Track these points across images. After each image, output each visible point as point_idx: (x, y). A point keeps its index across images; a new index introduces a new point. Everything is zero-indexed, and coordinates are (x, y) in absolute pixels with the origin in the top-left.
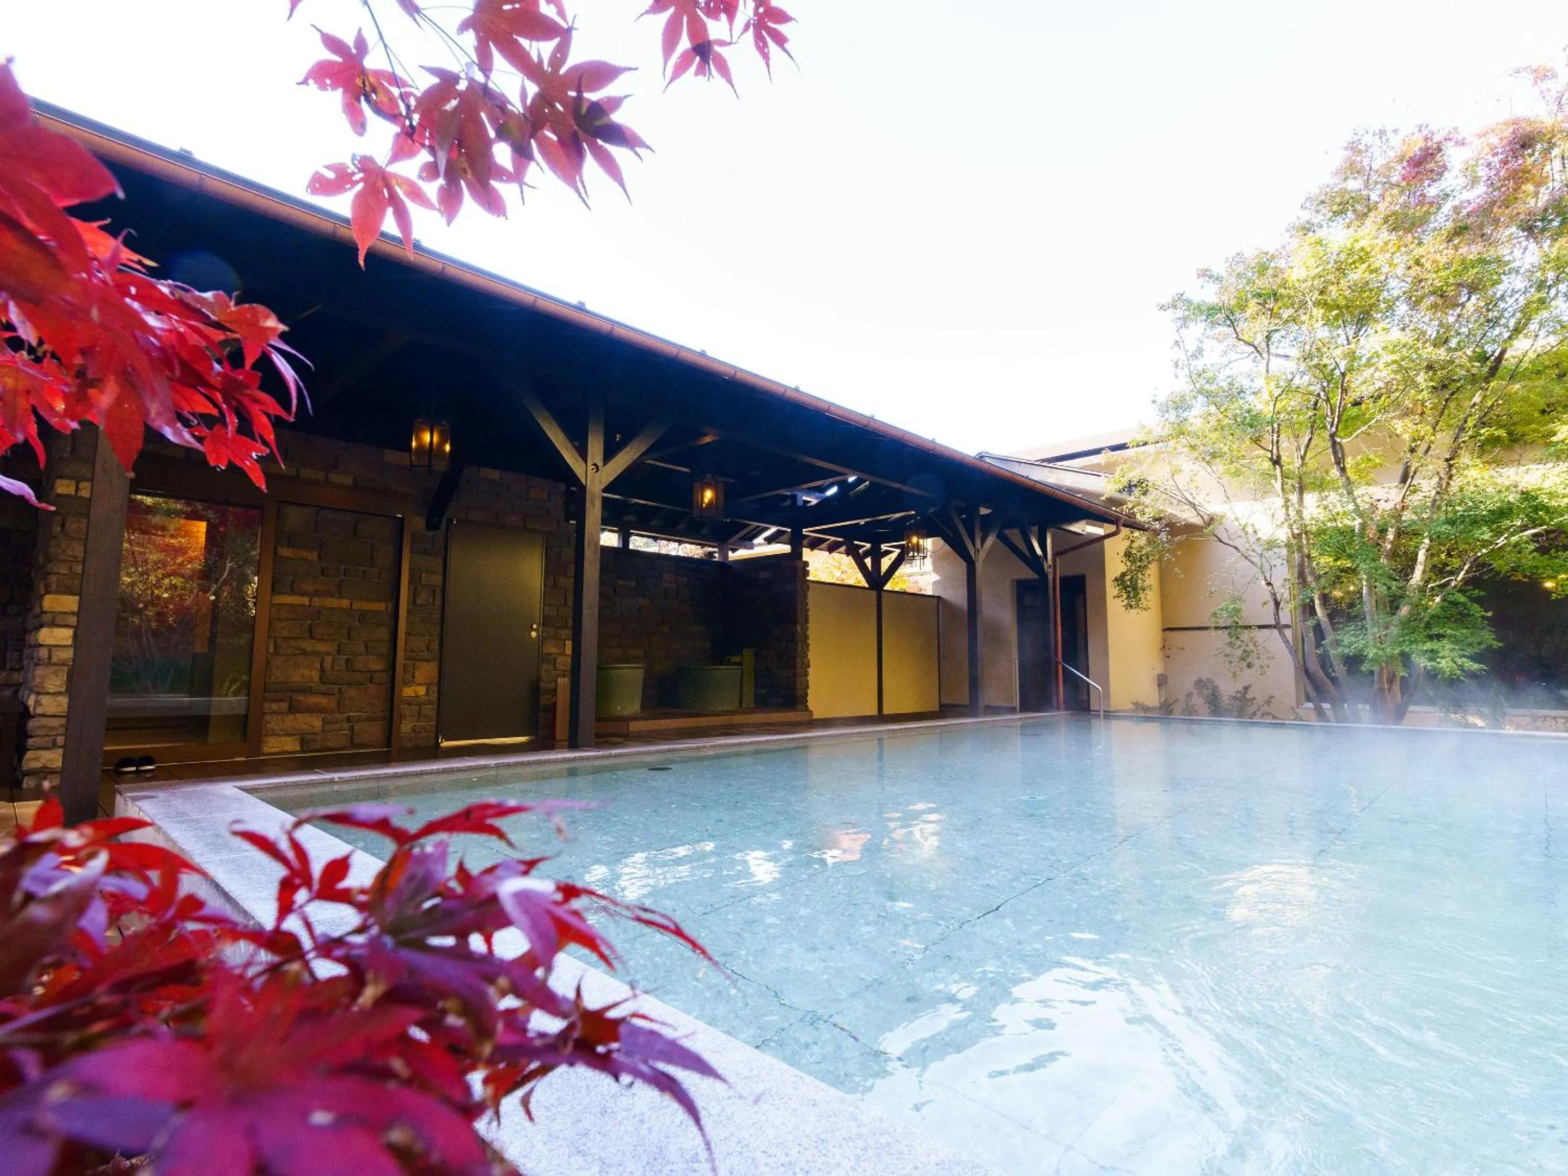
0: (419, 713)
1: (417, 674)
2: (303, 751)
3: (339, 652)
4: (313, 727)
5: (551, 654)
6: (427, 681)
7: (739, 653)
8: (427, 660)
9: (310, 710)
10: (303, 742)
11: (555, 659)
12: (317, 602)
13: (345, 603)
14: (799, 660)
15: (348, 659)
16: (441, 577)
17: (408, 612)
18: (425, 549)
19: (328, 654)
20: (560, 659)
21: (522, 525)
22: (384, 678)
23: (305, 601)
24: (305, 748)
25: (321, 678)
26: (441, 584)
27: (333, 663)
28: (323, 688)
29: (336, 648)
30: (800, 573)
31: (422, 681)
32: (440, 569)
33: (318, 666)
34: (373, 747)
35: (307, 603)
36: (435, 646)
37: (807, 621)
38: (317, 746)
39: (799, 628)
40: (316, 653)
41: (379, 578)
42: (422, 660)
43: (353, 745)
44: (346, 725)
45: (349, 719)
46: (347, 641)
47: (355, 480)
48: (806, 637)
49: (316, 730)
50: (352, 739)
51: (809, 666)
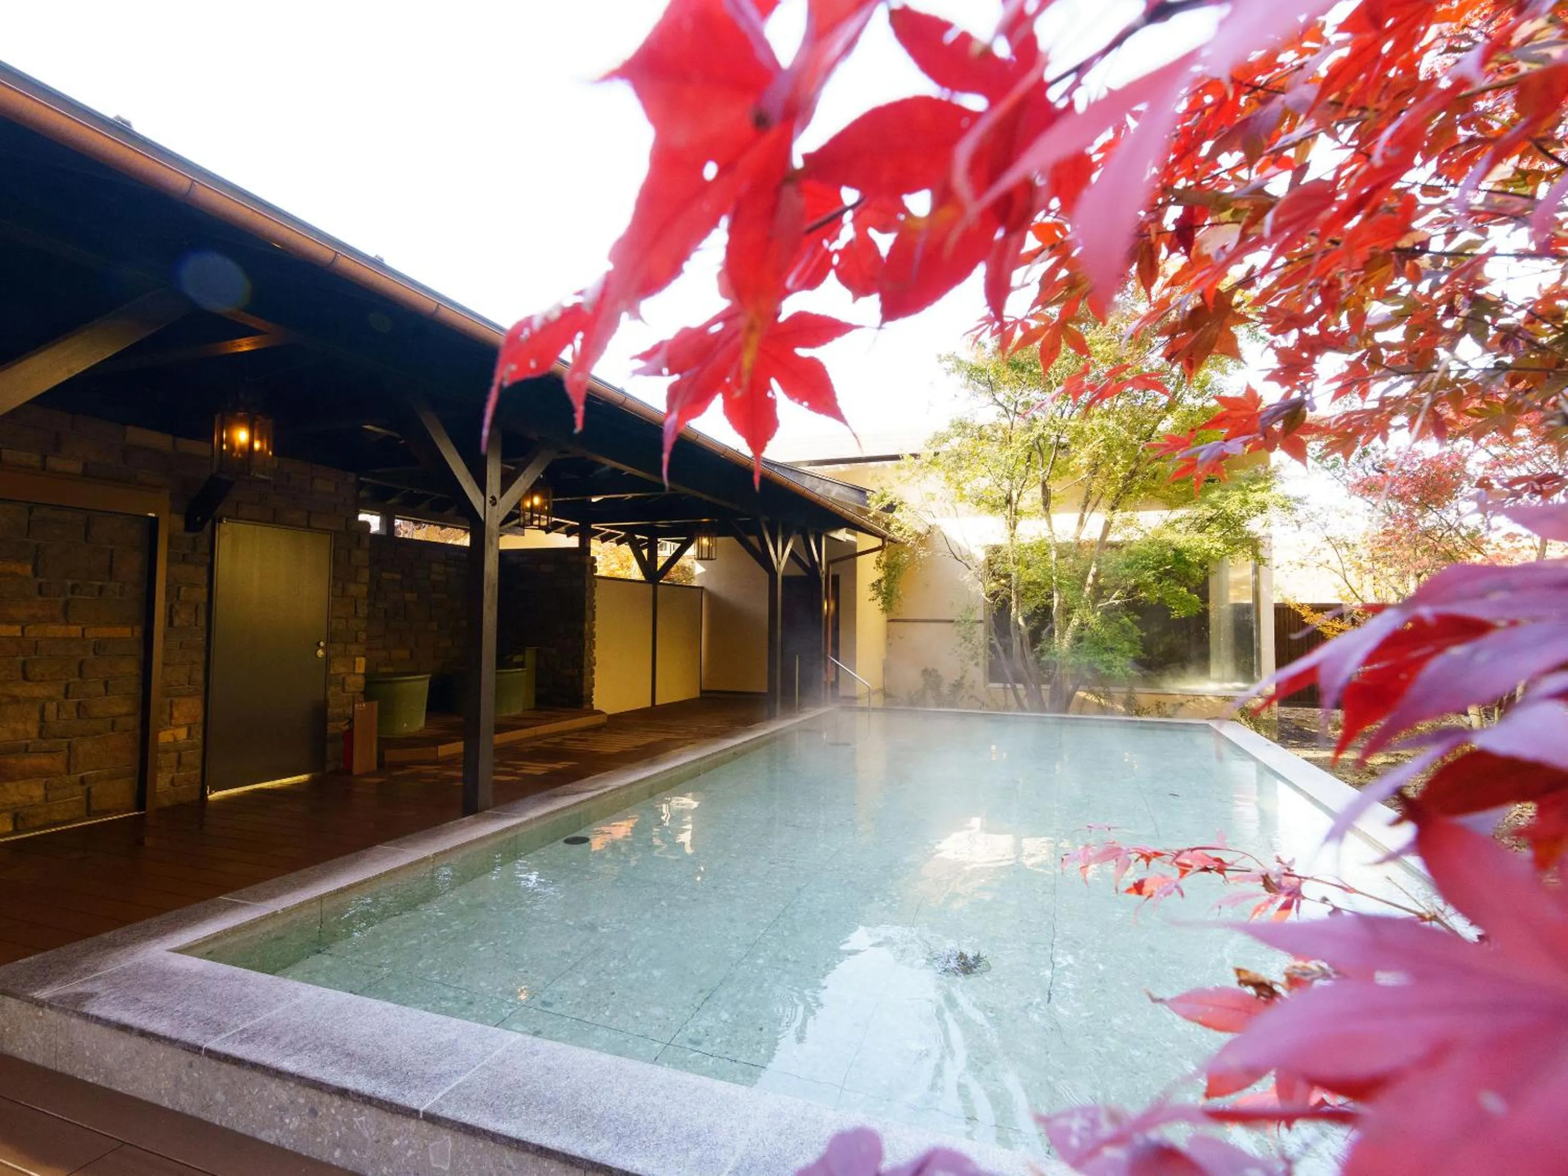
0: (179, 762)
1: (176, 714)
2: (16, 831)
3: (66, 696)
4: (31, 798)
5: (339, 674)
6: (189, 721)
7: (521, 652)
8: (189, 695)
9: (26, 776)
10: (16, 819)
11: (344, 679)
12: (33, 632)
13: (75, 631)
14: (586, 659)
15: (79, 703)
16: (205, 590)
17: (165, 637)
18: (184, 556)
19: (51, 699)
20: (350, 680)
21: (305, 523)
22: (133, 722)
23: (16, 631)
24: (20, 826)
25: (40, 732)
26: (205, 599)
27: (58, 711)
28: (45, 745)
29: (63, 689)
30: (589, 569)
31: (182, 721)
32: (205, 579)
33: (36, 716)
34: (118, 813)
35: (19, 634)
36: (199, 677)
37: (594, 619)
38: (38, 823)
39: (586, 625)
40: (33, 700)
41: (121, 595)
42: (181, 696)
43: (90, 814)
44: (79, 790)
45: (82, 781)
46: (77, 679)
47: (85, 465)
48: (593, 635)
49: (37, 800)
50: (89, 805)
51: (595, 664)
